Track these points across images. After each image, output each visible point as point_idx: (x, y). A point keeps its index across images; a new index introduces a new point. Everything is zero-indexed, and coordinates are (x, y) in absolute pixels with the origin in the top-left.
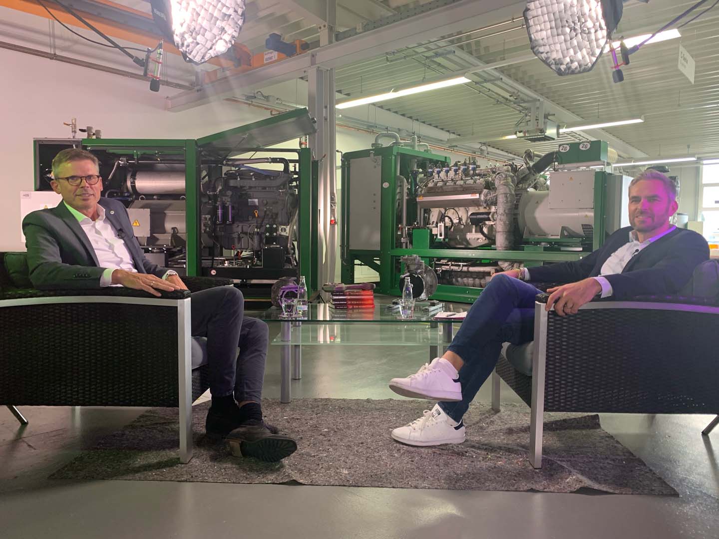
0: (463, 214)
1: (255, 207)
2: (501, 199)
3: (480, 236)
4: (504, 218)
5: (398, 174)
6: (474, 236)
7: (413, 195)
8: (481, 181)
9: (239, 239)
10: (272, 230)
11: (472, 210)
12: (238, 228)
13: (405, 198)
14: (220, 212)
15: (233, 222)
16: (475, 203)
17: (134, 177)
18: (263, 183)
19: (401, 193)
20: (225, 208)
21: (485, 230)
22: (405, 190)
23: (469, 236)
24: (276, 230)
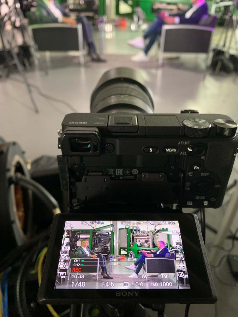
0: (144, 241)
1: (102, 241)
2: (150, 238)
3: (147, 245)
4: (151, 241)
5: (130, 232)
6: (146, 245)
7: (133, 237)
8: (146, 234)
9: (99, 246)
10: (105, 245)
11: (145, 240)
12: (99, 244)
13: (132, 237)
14: (96, 242)
15: (98, 243)
16: (146, 239)
17: (80, 235)
18: (104, 236)
19: (131, 236)
20: (97, 241)
21: (148, 244)
22: (132, 236)
23: (145, 245)
24: (106, 245)
